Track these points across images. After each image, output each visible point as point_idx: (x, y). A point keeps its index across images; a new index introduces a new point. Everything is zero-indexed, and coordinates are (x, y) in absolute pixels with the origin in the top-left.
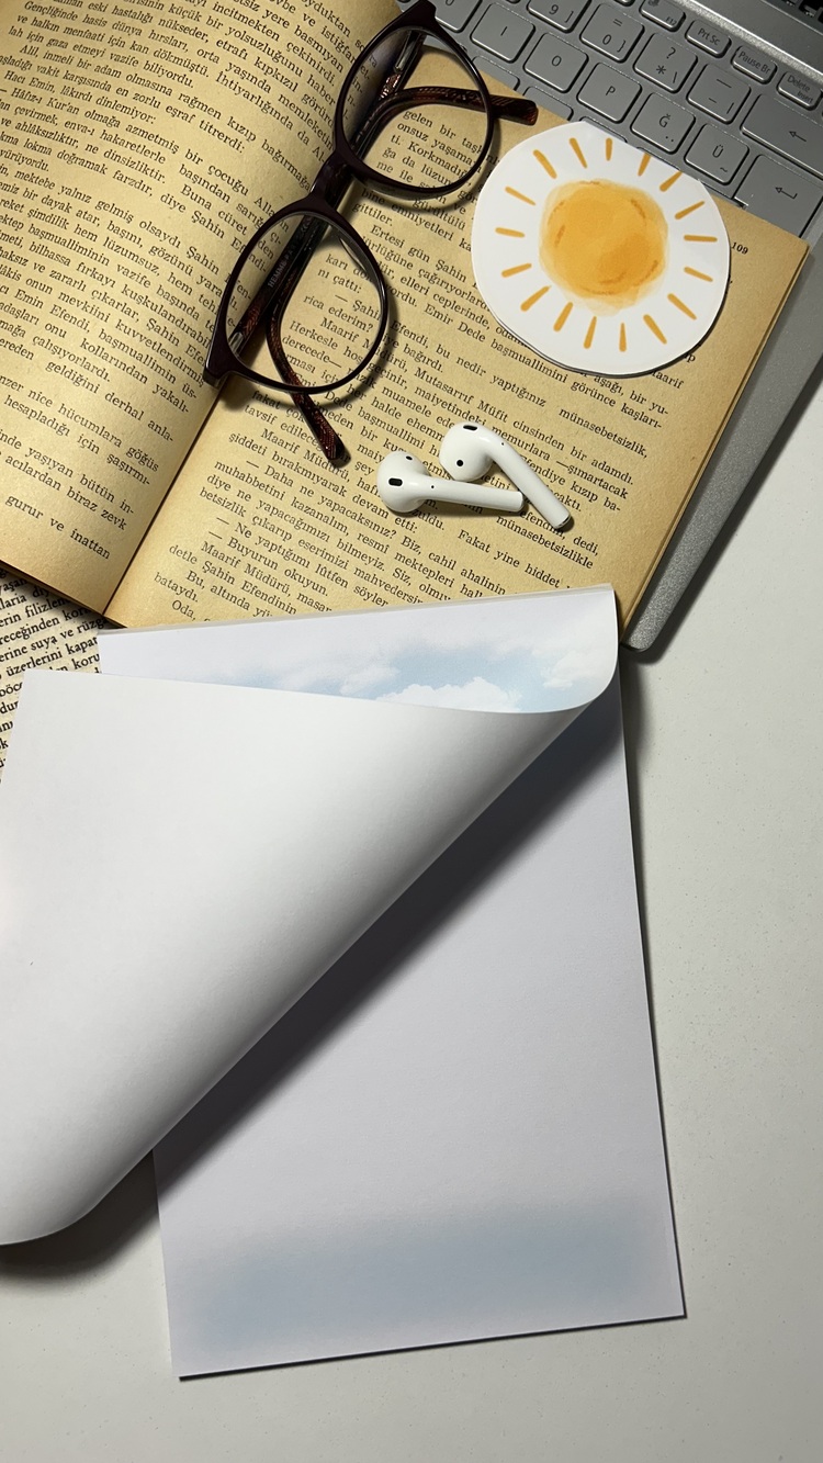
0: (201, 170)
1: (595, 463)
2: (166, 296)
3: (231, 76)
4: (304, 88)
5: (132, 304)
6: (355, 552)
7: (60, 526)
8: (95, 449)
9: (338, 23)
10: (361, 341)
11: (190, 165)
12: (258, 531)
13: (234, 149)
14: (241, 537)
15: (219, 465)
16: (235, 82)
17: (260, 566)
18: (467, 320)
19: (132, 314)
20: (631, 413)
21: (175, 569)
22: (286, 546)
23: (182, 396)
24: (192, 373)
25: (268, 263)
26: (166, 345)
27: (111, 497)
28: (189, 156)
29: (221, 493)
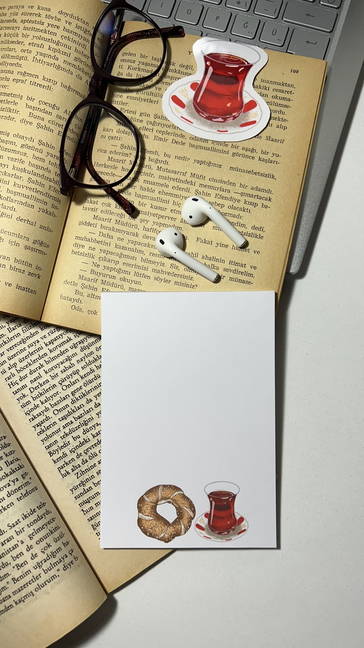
0: (35, 104)
1: (252, 189)
2: (33, 165)
3: (39, 57)
4: (74, 55)
5: (19, 173)
6: (150, 262)
7: (10, 285)
8: (17, 245)
9: (82, 21)
10: (128, 162)
11: (30, 103)
12: (102, 263)
13: (48, 91)
14: (95, 268)
15: (77, 238)
16: (41, 60)
17: (108, 279)
18: (174, 138)
19: (19, 178)
20: (263, 160)
21: (69, 291)
22: (117, 267)
23: (52, 210)
24: (54, 198)
25: (76, 138)
26: (39, 188)
27: (30, 265)
28: (28, 99)
29: (81, 250)
